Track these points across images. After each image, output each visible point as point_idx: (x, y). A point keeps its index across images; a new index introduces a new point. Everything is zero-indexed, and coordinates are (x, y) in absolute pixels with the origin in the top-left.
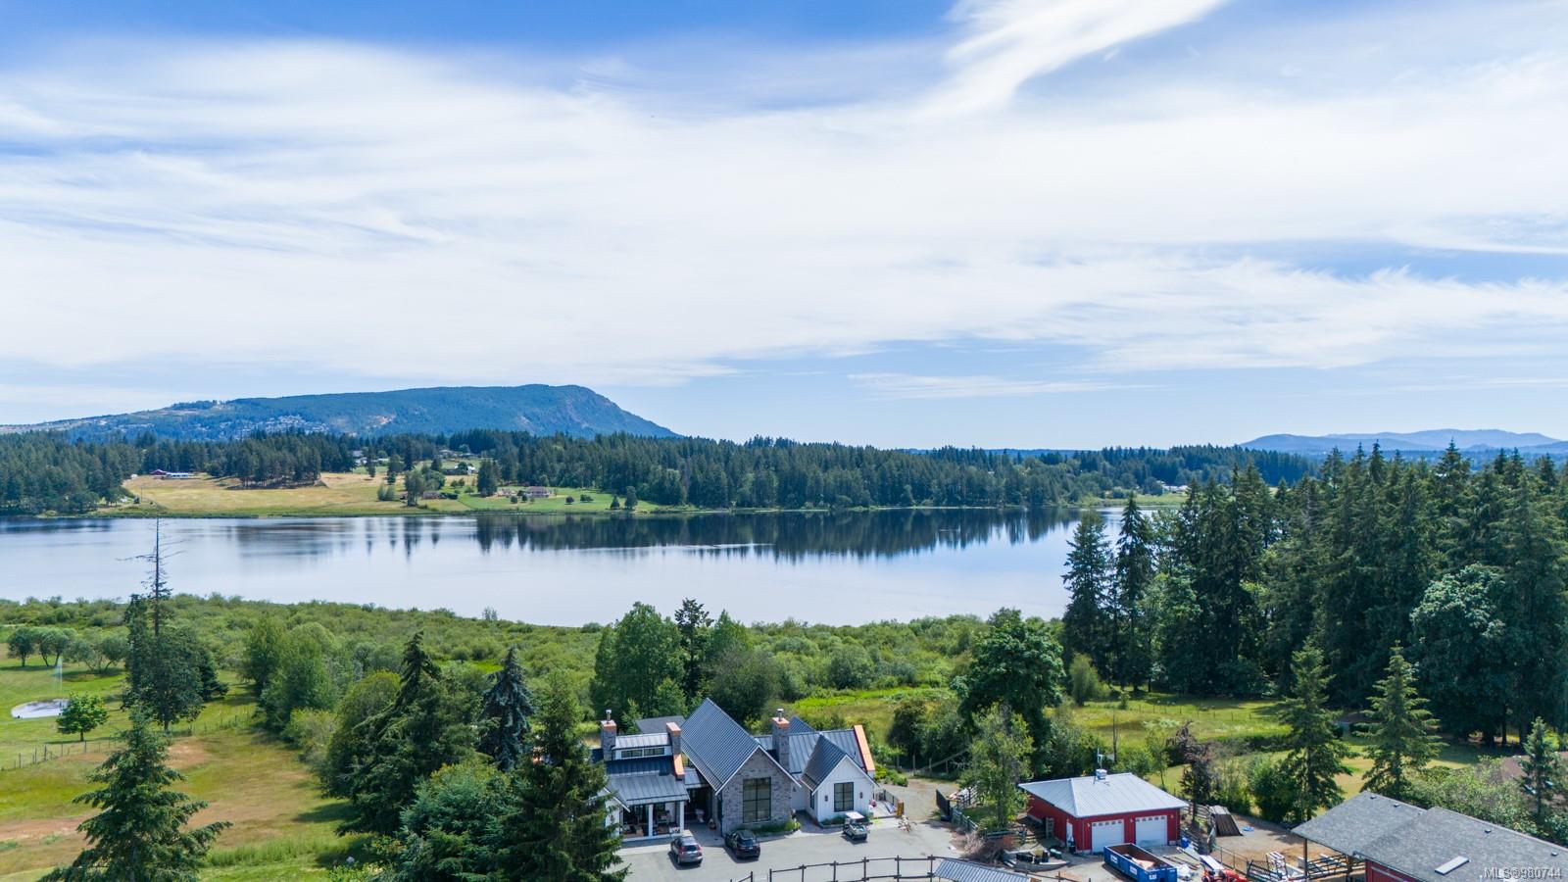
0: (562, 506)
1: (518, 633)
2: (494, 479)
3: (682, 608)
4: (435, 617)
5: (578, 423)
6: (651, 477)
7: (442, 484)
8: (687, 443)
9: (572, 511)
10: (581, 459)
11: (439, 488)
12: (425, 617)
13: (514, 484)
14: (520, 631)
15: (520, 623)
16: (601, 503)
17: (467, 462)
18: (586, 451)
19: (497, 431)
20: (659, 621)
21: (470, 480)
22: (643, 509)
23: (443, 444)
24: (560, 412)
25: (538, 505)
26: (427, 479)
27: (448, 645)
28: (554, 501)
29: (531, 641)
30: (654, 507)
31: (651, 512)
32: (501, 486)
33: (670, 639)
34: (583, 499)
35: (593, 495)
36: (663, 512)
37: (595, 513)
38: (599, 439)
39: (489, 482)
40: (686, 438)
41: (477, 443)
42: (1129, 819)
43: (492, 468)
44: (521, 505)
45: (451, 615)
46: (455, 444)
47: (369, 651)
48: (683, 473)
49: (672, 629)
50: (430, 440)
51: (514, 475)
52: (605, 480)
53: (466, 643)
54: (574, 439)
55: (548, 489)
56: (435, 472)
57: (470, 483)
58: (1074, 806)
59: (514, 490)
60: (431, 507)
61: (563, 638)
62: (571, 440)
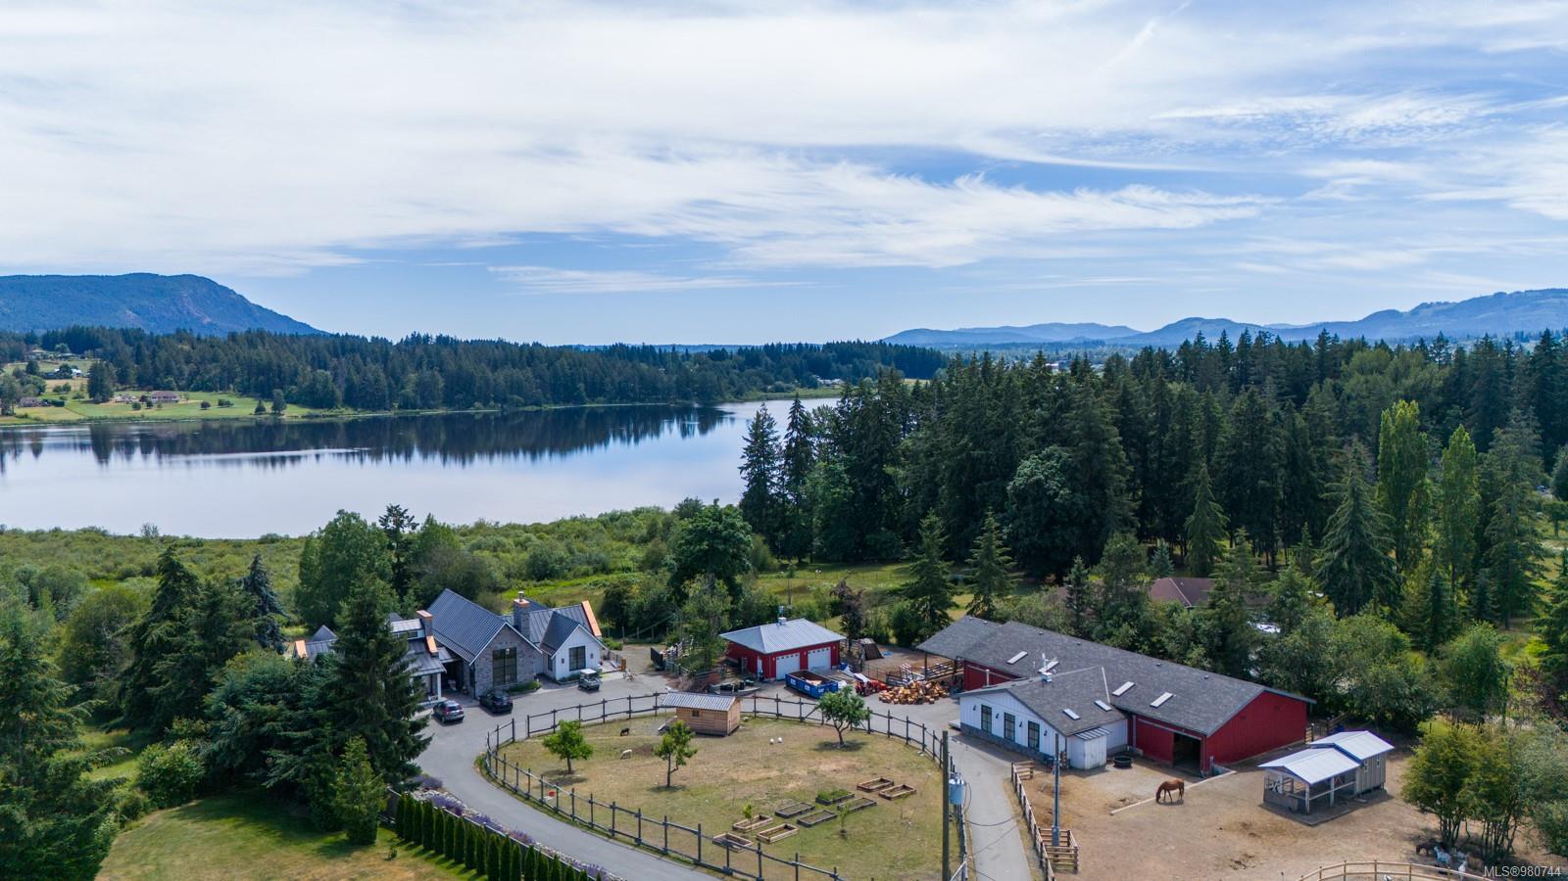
0: (197, 412)
1: (188, 549)
2: (108, 383)
3: (386, 513)
4: (86, 536)
5: (198, 318)
6: (300, 379)
7: (42, 389)
8: (338, 341)
9: (210, 417)
10: (215, 359)
11: (39, 394)
12: (72, 537)
13: (134, 388)
14: (189, 545)
15: (187, 538)
16: (243, 409)
17: (70, 364)
18: (220, 351)
19: (104, 328)
20: (365, 526)
21: (78, 384)
22: (293, 413)
23: (33, 343)
24: (175, 304)
25: (167, 412)
26: (22, 384)
27: (110, 564)
28: (187, 408)
29: (206, 555)
30: (306, 411)
31: (303, 417)
32: (118, 390)
33: (377, 543)
34: (221, 404)
35: (232, 400)
36: (317, 416)
37: (237, 419)
38: (233, 337)
39: (102, 386)
40: (332, 335)
41: (79, 342)
42: (803, 652)
43: (106, 372)
44: (144, 411)
45: (104, 534)
46: (49, 343)
47: (31, 573)
48: (336, 376)
49: (377, 534)
50: (17, 339)
51: (132, 378)
52: (246, 383)
53: (131, 561)
54: (203, 337)
55: (176, 393)
56: (32, 377)
57: (78, 388)
58: (763, 647)
59: (135, 396)
60: (33, 416)
61: (240, 550)
62: (199, 339)
